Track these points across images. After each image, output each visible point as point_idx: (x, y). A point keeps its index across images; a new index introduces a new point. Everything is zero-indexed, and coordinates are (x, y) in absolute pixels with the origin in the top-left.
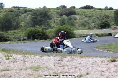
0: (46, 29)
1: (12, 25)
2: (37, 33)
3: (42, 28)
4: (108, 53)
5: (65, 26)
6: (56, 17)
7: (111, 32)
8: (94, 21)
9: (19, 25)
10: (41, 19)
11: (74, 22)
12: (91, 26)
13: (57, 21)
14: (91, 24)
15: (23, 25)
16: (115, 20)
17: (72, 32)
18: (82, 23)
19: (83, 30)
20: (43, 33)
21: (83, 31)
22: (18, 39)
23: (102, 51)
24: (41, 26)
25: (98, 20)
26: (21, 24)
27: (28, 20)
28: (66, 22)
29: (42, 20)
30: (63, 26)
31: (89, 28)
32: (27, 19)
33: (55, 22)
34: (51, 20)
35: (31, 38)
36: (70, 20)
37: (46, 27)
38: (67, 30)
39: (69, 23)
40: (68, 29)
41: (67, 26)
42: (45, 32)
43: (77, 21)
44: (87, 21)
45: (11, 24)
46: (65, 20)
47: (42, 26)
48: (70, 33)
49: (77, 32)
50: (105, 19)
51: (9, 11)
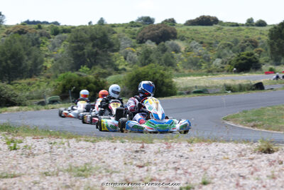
0: (105, 75)
1: (24, 65)
2: (84, 84)
3: (96, 72)
4: (255, 131)
5: (152, 68)
6: (128, 45)
7: (262, 81)
8: (222, 54)
9: (39, 67)
10: (95, 50)
11: (173, 57)
12: (213, 66)
13: (132, 55)
14: (214, 63)
15: (49, 65)
16: (271, 50)
17: (167, 80)
18: (191, 59)
19: (194, 75)
20: (98, 86)
21: (195, 78)
22: (38, 101)
23: (241, 126)
24: (93, 68)
25: (231, 51)
26: (44, 65)
27: (62, 52)
28: (152, 56)
29: (96, 54)
30: (146, 67)
31: (210, 72)
32: (60, 51)
33: (128, 58)
34: (116, 54)
35: (71, 98)
36: (162, 53)
37: (105, 71)
38: (157, 77)
39: (160, 59)
40: (158, 75)
41: (156, 66)
42: (104, 82)
43: (180, 54)
44: (205, 55)
45: (21, 64)
46: (151, 53)
47: (96, 67)
48: (163, 83)
49: (180, 82)
50: (248, 48)
51: (15, 33)
